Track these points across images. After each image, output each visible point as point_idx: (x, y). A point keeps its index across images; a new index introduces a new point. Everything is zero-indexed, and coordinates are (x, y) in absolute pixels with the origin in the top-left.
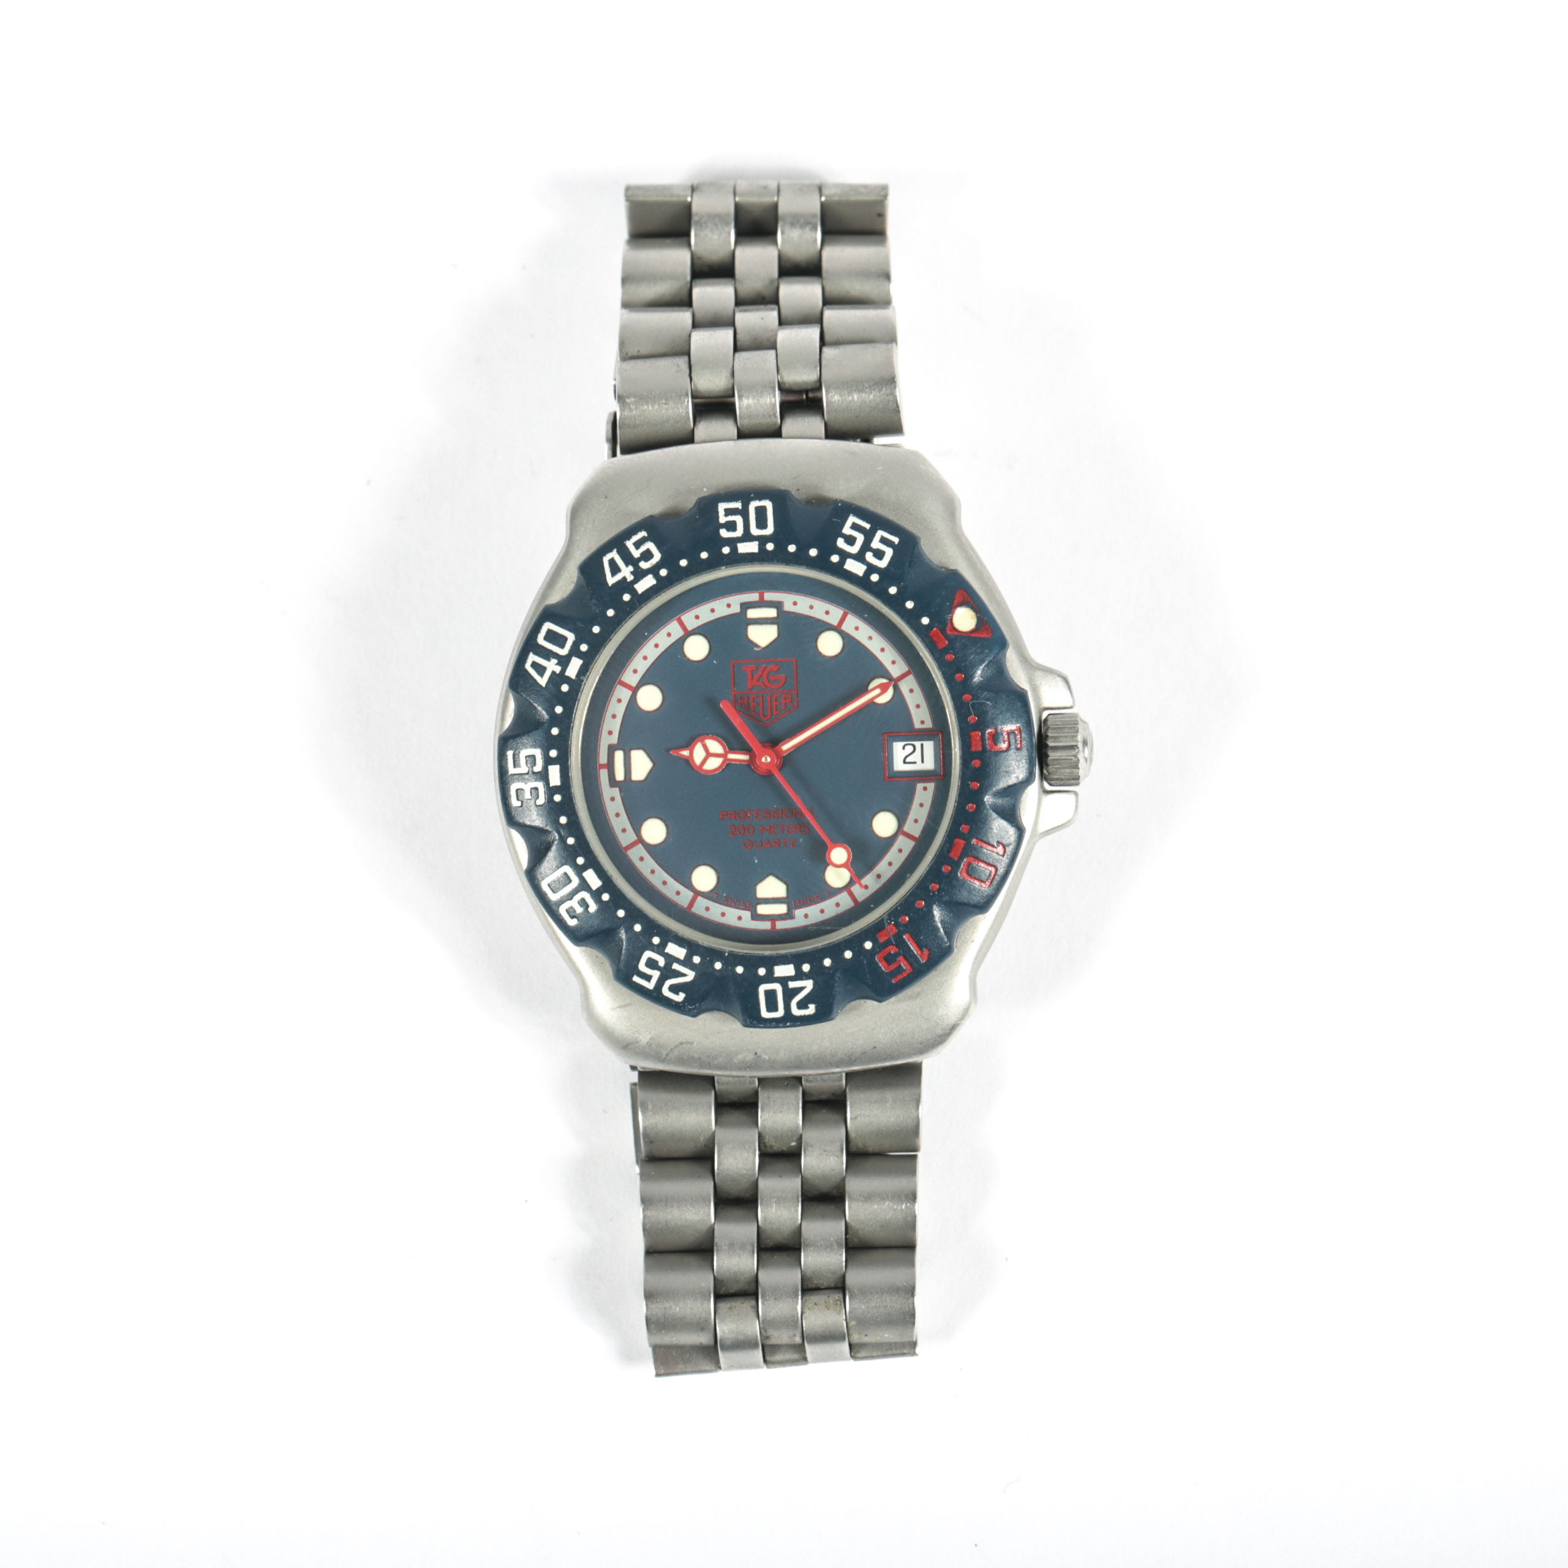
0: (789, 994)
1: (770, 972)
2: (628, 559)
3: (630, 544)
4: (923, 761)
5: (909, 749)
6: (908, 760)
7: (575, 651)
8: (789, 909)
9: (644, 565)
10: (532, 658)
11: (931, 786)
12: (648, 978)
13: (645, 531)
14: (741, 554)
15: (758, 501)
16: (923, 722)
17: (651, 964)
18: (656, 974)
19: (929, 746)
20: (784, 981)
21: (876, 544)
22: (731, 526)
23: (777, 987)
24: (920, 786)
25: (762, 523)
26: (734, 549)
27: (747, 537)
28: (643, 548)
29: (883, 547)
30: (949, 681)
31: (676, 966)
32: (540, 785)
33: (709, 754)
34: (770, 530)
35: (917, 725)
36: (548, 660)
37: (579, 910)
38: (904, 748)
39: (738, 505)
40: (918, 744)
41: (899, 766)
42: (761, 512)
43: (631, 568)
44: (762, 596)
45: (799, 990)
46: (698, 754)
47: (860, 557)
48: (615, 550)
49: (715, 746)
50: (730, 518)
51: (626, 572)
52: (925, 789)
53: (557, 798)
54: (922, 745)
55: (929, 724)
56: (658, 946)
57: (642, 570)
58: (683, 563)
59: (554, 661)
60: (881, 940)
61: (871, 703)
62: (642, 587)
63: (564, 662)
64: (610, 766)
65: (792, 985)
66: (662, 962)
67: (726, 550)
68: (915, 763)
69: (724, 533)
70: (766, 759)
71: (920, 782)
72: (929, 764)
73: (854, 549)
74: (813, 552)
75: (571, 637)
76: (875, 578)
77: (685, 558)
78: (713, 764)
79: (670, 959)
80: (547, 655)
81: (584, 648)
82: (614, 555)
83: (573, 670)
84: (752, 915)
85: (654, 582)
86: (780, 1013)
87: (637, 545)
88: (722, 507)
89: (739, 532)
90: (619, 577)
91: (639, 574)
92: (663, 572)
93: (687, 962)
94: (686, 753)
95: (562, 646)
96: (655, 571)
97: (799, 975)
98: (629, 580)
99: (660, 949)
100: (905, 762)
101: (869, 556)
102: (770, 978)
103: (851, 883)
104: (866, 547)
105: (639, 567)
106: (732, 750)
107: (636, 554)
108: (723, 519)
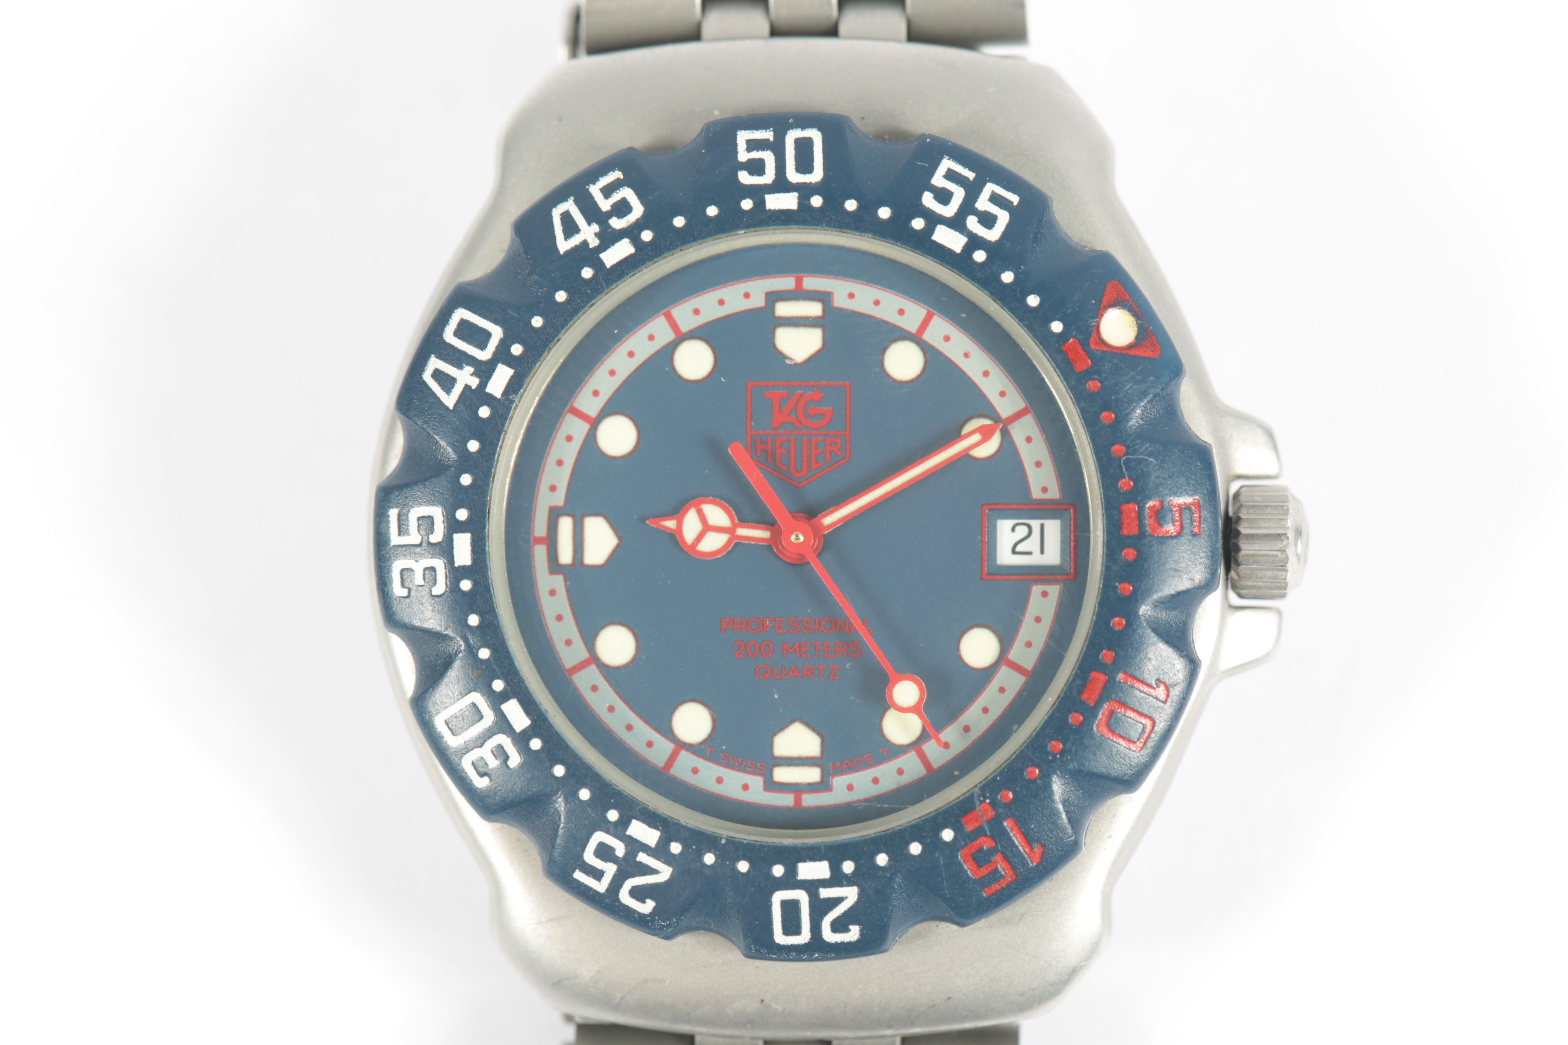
0: (820, 908)
1: (791, 871)
2: (592, 213)
3: (595, 190)
4: (1042, 552)
5: (1022, 531)
6: (1019, 548)
7: (502, 355)
8: (823, 775)
9: (617, 223)
10: (434, 363)
11: (1054, 590)
12: (598, 875)
13: (619, 170)
14: (770, 210)
15: (799, 130)
16: (1045, 490)
17: (604, 852)
18: (610, 869)
19: (1053, 528)
20: (811, 887)
21: (983, 204)
22: (756, 168)
23: (801, 896)
24: (1036, 590)
25: (804, 164)
26: (760, 204)
27: (781, 185)
28: (616, 197)
29: (994, 209)
30: (1091, 423)
31: (642, 857)
32: (439, 564)
33: (707, 528)
34: (817, 175)
35: (1037, 494)
36: (460, 367)
37: (493, 763)
38: (1013, 530)
39: (768, 135)
40: (1035, 524)
41: (1005, 557)
42: (804, 148)
43: (595, 228)
44: (799, 282)
45: (836, 902)
46: (691, 526)
47: (957, 223)
48: (572, 198)
49: (717, 515)
50: (755, 155)
51: (588, 233)
52: (1045, 594)
53: (466, 585)
54: (1042, 526)
55: (1054, 493)
56: (616, 824)
57: (614, 230)
58: (679, 222)
59: (469, 369)
60: (969, 828)
61: (965, 457)
62: (612, 256)
63: (485, 371)
64: (551, 541)
65: (825, 893)
66: (620, 850)
67: (747, 204)
68: (1030, 553)
69: (744, 177)
70: (798, 538)
71: (1036, 584)
72: (1052, 556)
73: (949, 211)
74: (884, 213)
75: (497, 333)
76: (980, 256)
77: (681, 215)
78: (713, 543)
79: (635, 846)
80: (458, 359)
81: (517, 350)
82: (570, 206)
83: (497, 385)
84: (765, 783)
85: (631, 250)
86: (804, 937)
87: (607, 191)
88: (743, 137)
89: (769, 177)
90: (576, 240)
91: (608, 238)
92: (647, 236)
93: (660, 852)
94: (671, 524)
95: (482, 345)
96: (632, 233)
97: (837, 879)
98: (591, 246)
99: (619, 829)
100: (1014, 552)
101: (972, 223)
102: (790, 881)
103: (923, 737)
104: (968, 207)
105: (609, 226)
106: (744, 521)
107: (605, 205)
108: (743, 156)
